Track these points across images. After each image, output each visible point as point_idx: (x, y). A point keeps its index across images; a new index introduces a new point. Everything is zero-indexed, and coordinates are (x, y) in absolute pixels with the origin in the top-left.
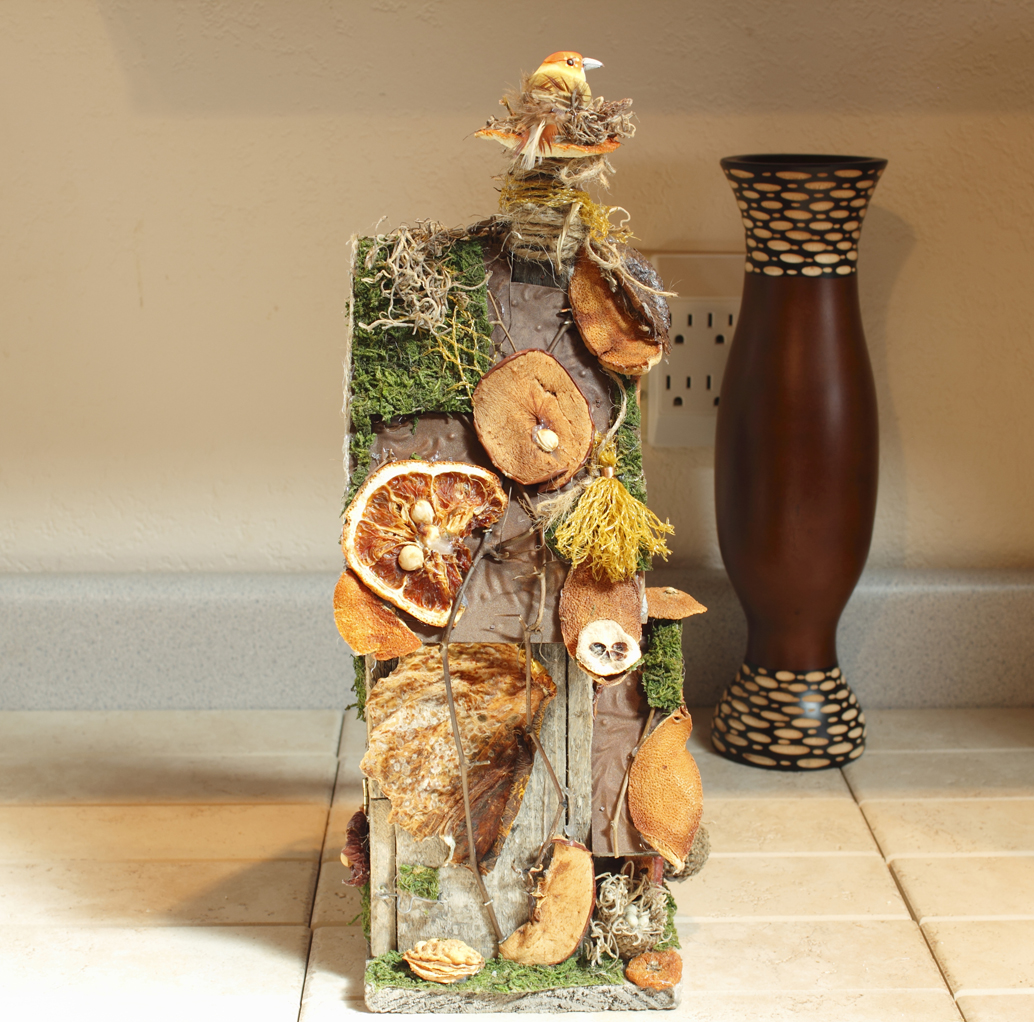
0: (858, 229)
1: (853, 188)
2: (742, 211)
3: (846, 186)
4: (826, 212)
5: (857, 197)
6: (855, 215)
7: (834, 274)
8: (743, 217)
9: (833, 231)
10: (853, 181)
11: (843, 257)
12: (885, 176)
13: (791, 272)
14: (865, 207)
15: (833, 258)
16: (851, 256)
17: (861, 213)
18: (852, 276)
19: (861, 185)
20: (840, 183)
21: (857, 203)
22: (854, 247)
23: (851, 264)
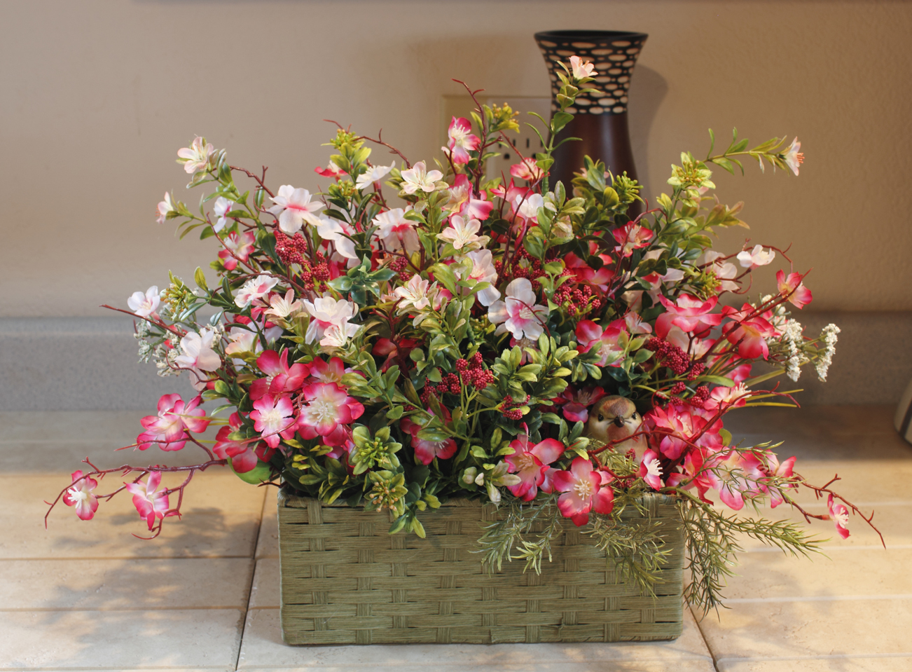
0: (628, 82)
1: (624, 53)
2: (549, 69)
3: (620, 52)
4: (606, 70)
5: (628, 60)
6: (625, 72)
7: (612, 113)
8: (550, 73)
9: (611, 83)
10: (624, 50)
11: (618, 101)
12: (647, 45)
13: (583, 111)
14: (633, 67)
15: (611, 102)
16: (623, 100)
17: (631, 71)
18: (623, 115)
19: (630, 52)
20: (615, 51)
21: (627, 64)
22: (626, 94)
23: (623, 105)
